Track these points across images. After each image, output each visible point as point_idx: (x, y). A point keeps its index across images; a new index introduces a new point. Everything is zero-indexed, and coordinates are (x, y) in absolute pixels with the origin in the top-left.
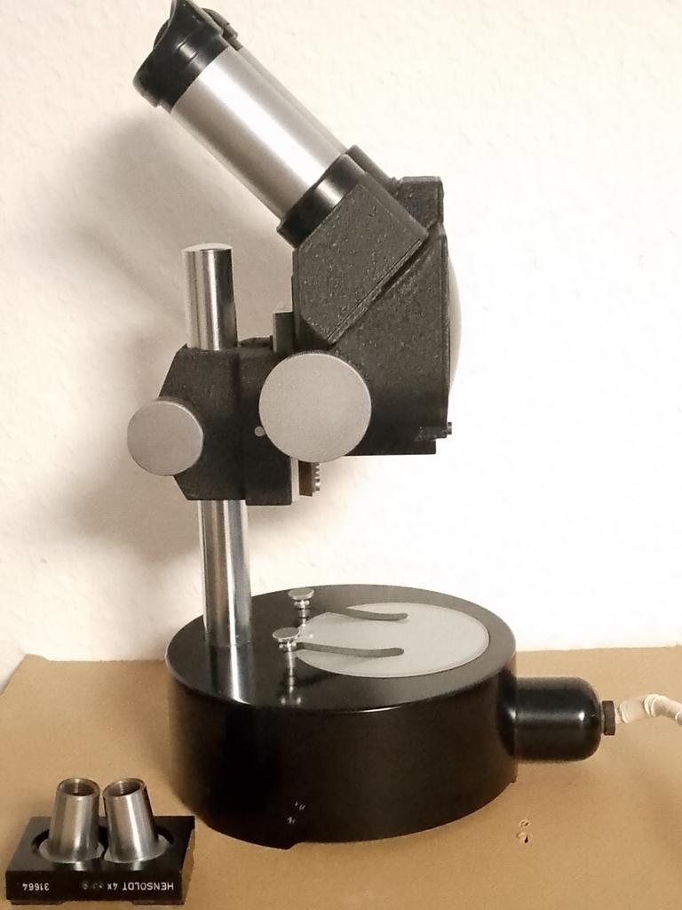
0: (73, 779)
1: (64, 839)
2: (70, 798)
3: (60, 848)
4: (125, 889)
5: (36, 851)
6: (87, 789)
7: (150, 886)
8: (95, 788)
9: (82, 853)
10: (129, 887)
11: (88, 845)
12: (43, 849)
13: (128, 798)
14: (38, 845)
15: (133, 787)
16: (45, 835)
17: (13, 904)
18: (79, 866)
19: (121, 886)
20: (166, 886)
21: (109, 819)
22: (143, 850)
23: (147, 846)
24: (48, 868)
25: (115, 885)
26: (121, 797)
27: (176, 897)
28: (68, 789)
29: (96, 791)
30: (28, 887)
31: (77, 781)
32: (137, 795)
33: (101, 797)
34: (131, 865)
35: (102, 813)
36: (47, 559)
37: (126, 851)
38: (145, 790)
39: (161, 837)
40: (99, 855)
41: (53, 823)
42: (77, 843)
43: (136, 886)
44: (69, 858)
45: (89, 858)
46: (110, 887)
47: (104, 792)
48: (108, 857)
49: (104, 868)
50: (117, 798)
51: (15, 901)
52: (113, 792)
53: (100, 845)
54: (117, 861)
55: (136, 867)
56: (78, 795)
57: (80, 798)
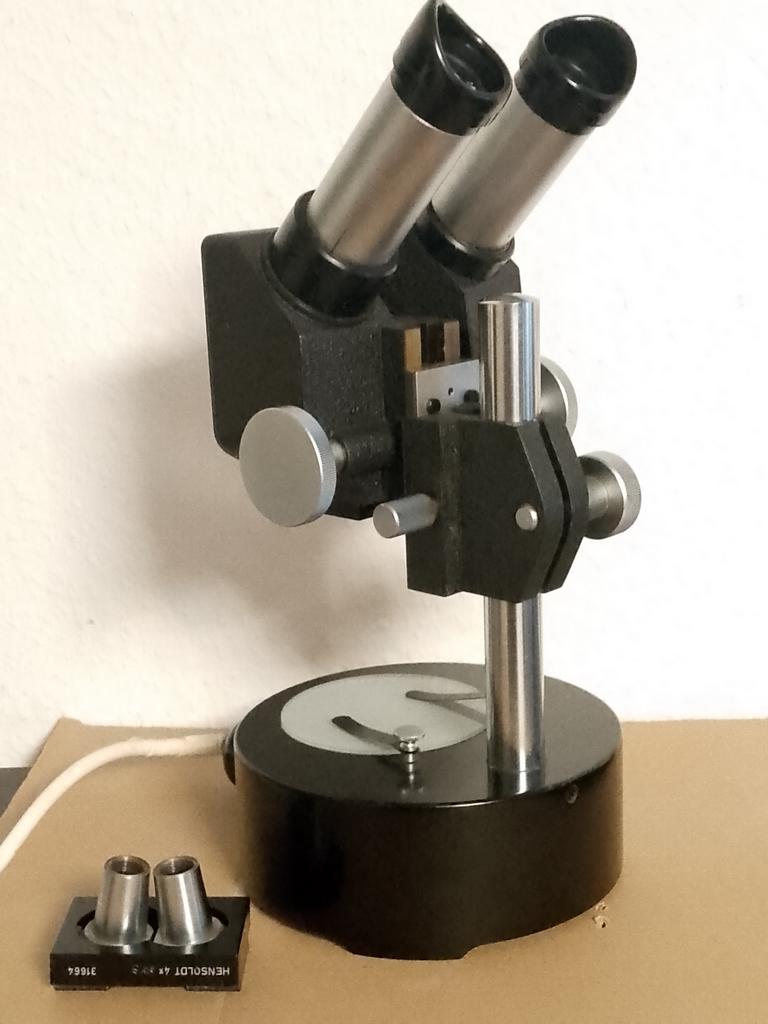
0: (121, 857)
1: (112, 922)
2: (119, 877)
3: (108, 930)
4: (177, 974)
5: (81, 934)
6: (137, 867)
7: (206, 971)
8: (144, 865)
9: (130, 936)
10: (182, 972)
11: (137, 927)
12: (88, 931)
13: (181, 877)
14: (83, 928)
15: (185, 865)
16: (90, 916)
17: (56, 989)
18: (127, 950)
19: (173, 971)
20: (222, 971)
21: (161, 900)
22: (196, 933)
23: (200, 929)
24: (95, 952)
25: (167, 970)
26: (173, 876)
27: (231, 983)
28: (116, 866)
29: (146, 868)
30: (74, 972)
31: (126, 859)
32: (190, 874)
33: (152, 878)
34: (183, 948)
35: (152, 893)
37: (176, 934)
38: (199, 868)
39: (214, 919)
40: (149, 938)
41: (99, 903)
42: (125, 925)
43: (189, 971)
44: (117, 941)
45: (138, 941)
46: (161, 972)
47: (155, 870)
48: (158, 940)
49: (154, 951)
50: (170, 877)
51: (58, 987)
52: (164, 871)
53: (149, 926)
54: (168, 944)
55: (188, 951)
56: (126, 873)
57: (129, 877)
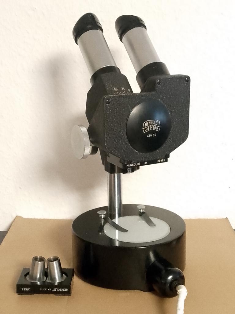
0: (37, 256)
1: (34, 275)
2: (37, 262)
3: (33, 278)
4: (53, 290)
6: (42, 259)
7: (61, 290)
8: (44, 259)
9: (39, 280)
10: (55, 290)
11: (42, 277)
12: (27, 277)
13: (54, 262)
14: (26, 277)
15: (56, 259)
16: (28, 273)
17: (18, 295)
18: (39, 283)
19: (52, 290)
20: (66, 290)
21: (48, 269)
22: (59, 279)
23: (60, 278)
24: (28, 283)
25: (50, 289)
26: (52, 262)
27: (68, 293)
28: (36, 259)
29: (44, 260)
30: (23, 289)
31: (38, 257)
32: (57, 261)
33: (46, 262)
34: (54, 283)
35: (46, 267)
36: (21, 187)
37: (53, 279)
38: (60, 260)
39: (64, 275)
40: (45, 280)
41: (31, 270)
42: (38, 276)
43: (56, 290)
44: (36, 281)
45: (42, 281)
46: (48, 290)
47: (47, 260)
48: (47, 281)
49: (46, 284)
50: (51, 262)
52: (50, 260)
53: (45, 277)
54: (51, 282)
55: (56, 284)
56: (39, 261)
57: (40, 262)
